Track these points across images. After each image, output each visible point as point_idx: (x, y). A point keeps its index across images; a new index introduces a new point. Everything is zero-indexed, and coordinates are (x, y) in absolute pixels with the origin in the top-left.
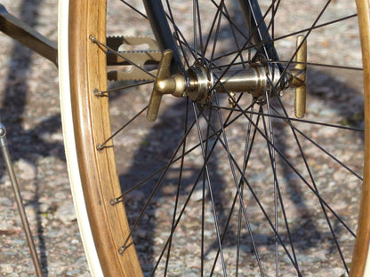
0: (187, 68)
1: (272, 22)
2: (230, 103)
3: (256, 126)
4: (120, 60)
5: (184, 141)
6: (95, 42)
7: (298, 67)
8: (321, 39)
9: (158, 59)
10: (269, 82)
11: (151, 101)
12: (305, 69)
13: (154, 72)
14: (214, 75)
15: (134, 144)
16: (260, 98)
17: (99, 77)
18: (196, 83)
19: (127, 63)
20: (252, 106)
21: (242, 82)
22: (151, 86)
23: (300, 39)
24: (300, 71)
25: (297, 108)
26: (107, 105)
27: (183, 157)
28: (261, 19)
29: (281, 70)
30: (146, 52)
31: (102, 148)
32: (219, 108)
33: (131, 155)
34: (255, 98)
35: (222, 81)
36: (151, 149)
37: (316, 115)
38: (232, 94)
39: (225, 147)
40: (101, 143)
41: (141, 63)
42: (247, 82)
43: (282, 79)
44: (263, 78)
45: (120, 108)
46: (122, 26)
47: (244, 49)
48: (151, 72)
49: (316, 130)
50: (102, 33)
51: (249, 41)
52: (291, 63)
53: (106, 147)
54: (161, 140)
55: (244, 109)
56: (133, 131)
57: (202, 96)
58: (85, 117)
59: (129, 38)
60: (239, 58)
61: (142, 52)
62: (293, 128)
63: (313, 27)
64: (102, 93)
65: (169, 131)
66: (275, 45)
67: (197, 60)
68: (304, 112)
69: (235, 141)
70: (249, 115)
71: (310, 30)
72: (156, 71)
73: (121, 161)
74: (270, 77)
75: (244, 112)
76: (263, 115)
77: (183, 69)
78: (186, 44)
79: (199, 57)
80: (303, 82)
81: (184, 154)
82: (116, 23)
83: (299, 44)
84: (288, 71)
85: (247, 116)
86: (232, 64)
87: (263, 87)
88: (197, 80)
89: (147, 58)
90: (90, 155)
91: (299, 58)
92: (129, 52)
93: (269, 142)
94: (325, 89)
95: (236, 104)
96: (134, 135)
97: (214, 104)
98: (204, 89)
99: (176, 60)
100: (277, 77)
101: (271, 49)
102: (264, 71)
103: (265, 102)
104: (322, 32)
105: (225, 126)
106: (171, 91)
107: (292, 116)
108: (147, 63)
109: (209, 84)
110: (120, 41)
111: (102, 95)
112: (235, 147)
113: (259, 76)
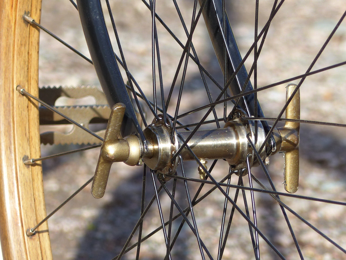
0: (144, 128)
1: (254, 66)
2: (201, 173)
3: (234, 203)
4: (57, 117)
5: (141, 224)
6: (23, 94)
7: (289, 125)
8: (323, 90)
9: (106, 116)
10: (251, 146)
11: (97, 171)
12: (298, 129)
13: (101, 133)
14: (179, 136)
15: (77, 229)
16: (239, 166)
17: (29, 140)
18: (156, 147)
19: (66, 121)
20: (229, 177)
21: (215, 146)
22: (98, 151)
23: (291, 90)
24: (291, 132)
25: (288, 179)
26: (40, 176)
27: (139, 244)
28: (240, 63)
29: (267, 130)
30: (91, 107)
31: (33, 234)
32: (185, 180)
33: (73, 244)
34: (233, 167)
35: (189, 144)
36: (99, 235)
37: (316, 190)
38: (202, 162)
39: (195, 231)
40: (32, 227)
41: (84, 122)
42: (222, 146)
43: (268, 141)
44: (243, 140)
45: (60, 181)
46: (61, 74)
47: (218, 102)
48: (97, 133)
49: (315, 209)
50: (33, 83)
51: (224, 91)
52: (280, 120)
53: (39, 232)
54: (112, 222)
55: (218, 181)
56: (76, 211)
57: (163, 163)
58: (11, 192)
59: (69, 89)
60: (212, 114)
61: (86, 107)
62: (282, 206)
63: (308, 73)
64: (34, 161)
65: (123, 212)
66: (259, 98)
67: (156, 116)
68: (297, 184)
69: (209, 224)
70: (224, 188)
71: (303, 77)
72: (104, 132)
73: (60, 251)
74: (253, 139)
75: (218, 185)
76: (244, 189)
77: (139, 129)
78: (143, 96)
79: (159, 113)
80: (295, 145)
81: (140, 241)
82: (54, 69)
83: (289, 95)
84: (275, 131)
85: (222, 191)
86: (203, 122)
87: (243, 152)
88: (157, 143)
89: (92, 115)
90: (18, 242)
91: (290, 113)
92: (69, 107)
93: (251, 225)
94: (327, 156)
95: (207, 174)
96: (78, 217)
97: (180, 175)
98: (167, 155)
99: (130, 117)
100: (262, 138)
101: (253, 102)
102: (244, 131)
103: (246, 172)
104: (323, 80)
105: (194, 203)
106: (123, 158)
107: (281, 189)
108: (94, 121)
109: (172, 149)
110: (57, 93)
111: (34, 164)
112: (209, 232)
113: (237, 137)
